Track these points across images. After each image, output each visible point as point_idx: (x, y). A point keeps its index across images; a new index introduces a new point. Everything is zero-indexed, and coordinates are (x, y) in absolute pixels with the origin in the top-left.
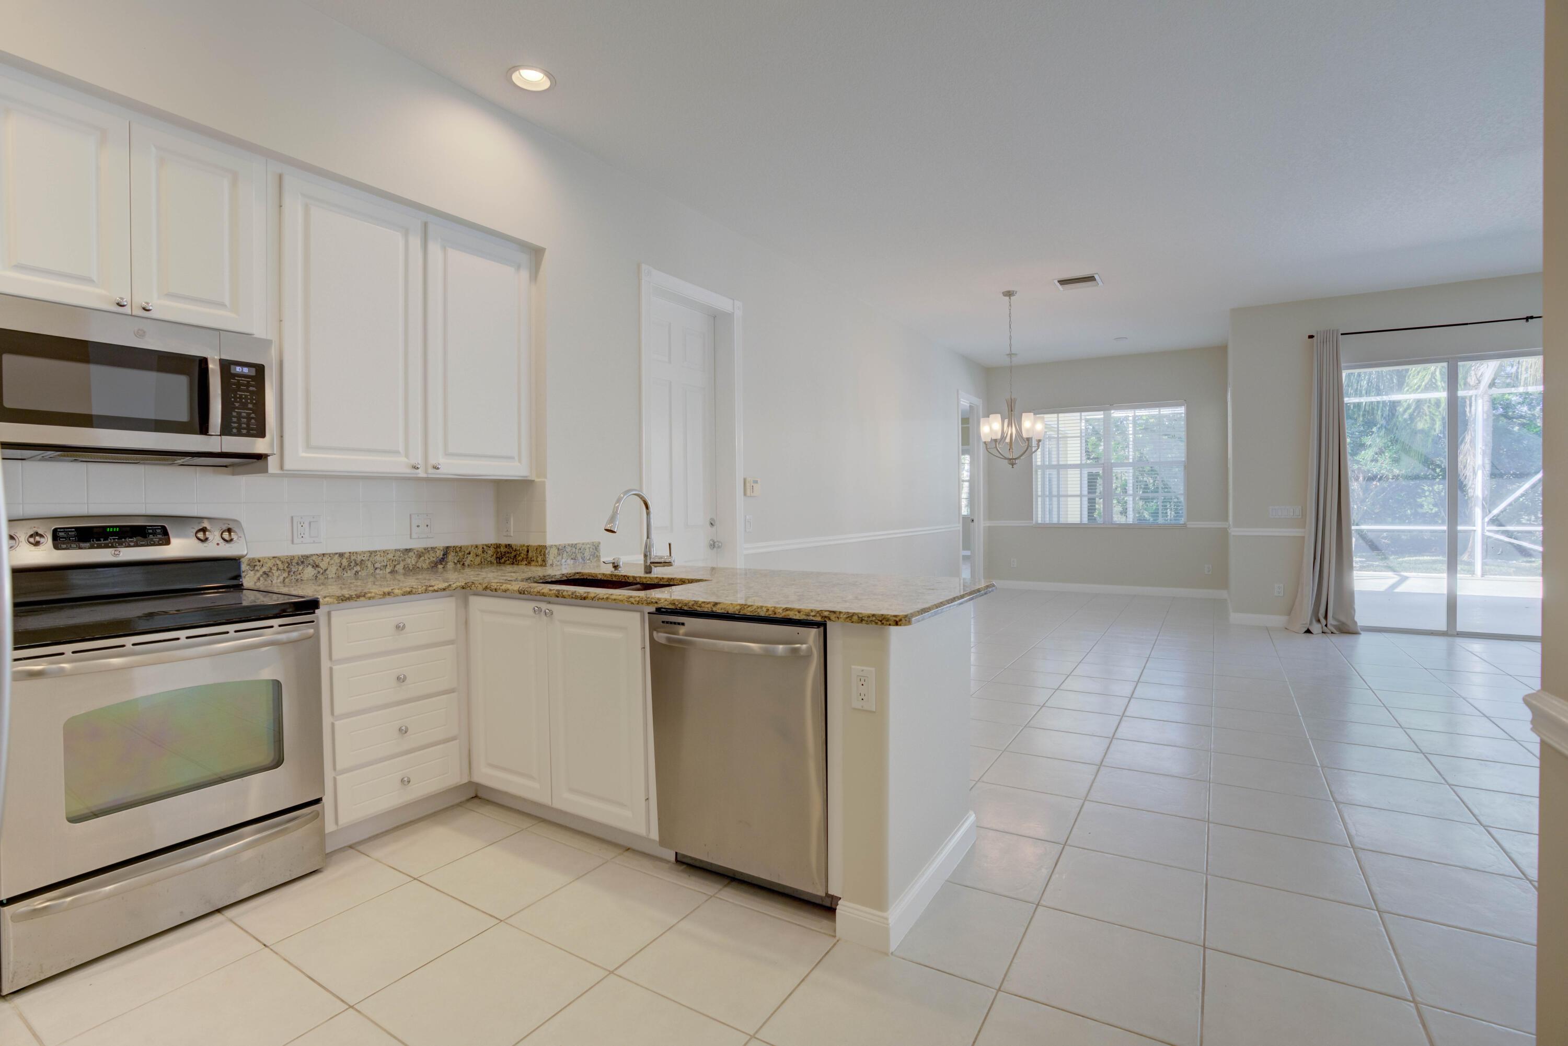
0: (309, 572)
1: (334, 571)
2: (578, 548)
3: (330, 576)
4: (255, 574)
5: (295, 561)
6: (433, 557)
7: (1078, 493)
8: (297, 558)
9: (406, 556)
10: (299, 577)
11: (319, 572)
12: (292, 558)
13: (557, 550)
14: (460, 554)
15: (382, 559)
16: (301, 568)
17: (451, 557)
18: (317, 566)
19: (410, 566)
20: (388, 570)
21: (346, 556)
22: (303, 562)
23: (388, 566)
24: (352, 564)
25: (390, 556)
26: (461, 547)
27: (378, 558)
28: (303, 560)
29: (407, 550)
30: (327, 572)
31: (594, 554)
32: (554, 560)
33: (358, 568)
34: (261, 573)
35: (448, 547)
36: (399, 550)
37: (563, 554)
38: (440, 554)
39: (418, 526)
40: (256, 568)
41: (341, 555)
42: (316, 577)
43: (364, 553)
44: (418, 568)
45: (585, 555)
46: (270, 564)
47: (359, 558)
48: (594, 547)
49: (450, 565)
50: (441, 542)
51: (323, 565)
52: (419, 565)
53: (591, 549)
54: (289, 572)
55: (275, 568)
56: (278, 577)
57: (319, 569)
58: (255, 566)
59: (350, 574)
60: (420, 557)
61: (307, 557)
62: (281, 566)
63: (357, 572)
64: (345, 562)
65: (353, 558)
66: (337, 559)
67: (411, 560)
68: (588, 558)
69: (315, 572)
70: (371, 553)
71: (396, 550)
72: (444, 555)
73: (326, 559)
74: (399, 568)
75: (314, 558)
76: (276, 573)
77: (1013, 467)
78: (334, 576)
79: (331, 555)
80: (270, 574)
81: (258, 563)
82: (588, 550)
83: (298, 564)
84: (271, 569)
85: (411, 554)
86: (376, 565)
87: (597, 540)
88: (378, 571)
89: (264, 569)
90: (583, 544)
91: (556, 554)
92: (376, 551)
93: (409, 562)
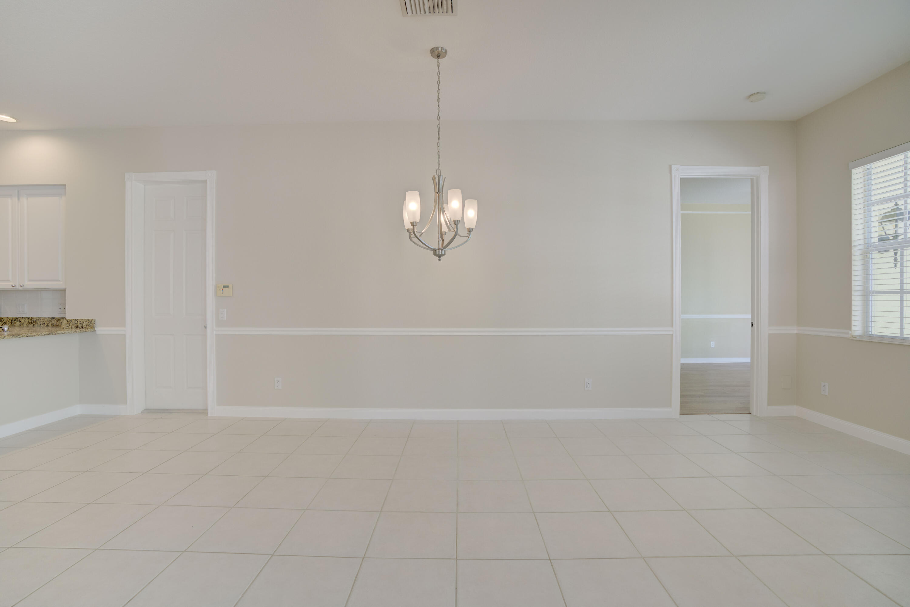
2: (79, 321)
3: (25, 326)
4: (1, 323)
5: (13, 319)
7: (898, 287)
8: (14, 318)
9: (52, 320)
10: (15, 325)
11: (21, 324)
13: (66, 322)
15: (43, 321)
16: (15, 322)
18: (21, 322)
19: (54, 324)
20: (45, 325)
21: (30, 318)
22: (16, 320)
23: (45, 324)
24: (32, 322)
25: (46, 320)
27: (41, 320)
28: (16, 319)
29: (53, 318)
30: (24, 324)
31: (89, 325)
32: (65, 326)
33: (34, 324)
34: (3, 322)
36: (50, 318)
37: (70, 324)
39: (60, 309)
40: (2, 321)
41: (28, 318)
42: (20, 325)
43: (36, 318)
44: (57, 325)
45: (83, 325)
46: (6, 320)
47: (35, 320)
48: (89, 322)
51: (22, 321)
52: (58, 324)
53: (87, 322)
54: (12, 323)
55: (7, 321)
56: (8, 324)
57: (21, 323)
58: (2, 320)
59: (31, 325)
60: (58, 321)
61: (17, 318)
62: (9, 321)
63: (34, 325)
64: (30, 321)
65: (33, 319)
66: (27, 320)
67: (54, 322)
68: (85, 326)
69: (20, 324)
70: (39, 318)
71: (48, 318)
73: (24, 319)
74: (50, 324)
75: (20, 319)
76: (8, 323)
77: (439, 260)
78: (26, 325)
79: (25, 318)
80: (6, 323)
81: (2, 319)
82: (85, 323)
83: (14, 320)
84: (6, 321)
85: (54, 320)
86: (41, 323)
87: (90, 318)
88: (41, 325)
90: (82, 320)
91: (66, 323)
92: (41, 318)
93: (53, 322)
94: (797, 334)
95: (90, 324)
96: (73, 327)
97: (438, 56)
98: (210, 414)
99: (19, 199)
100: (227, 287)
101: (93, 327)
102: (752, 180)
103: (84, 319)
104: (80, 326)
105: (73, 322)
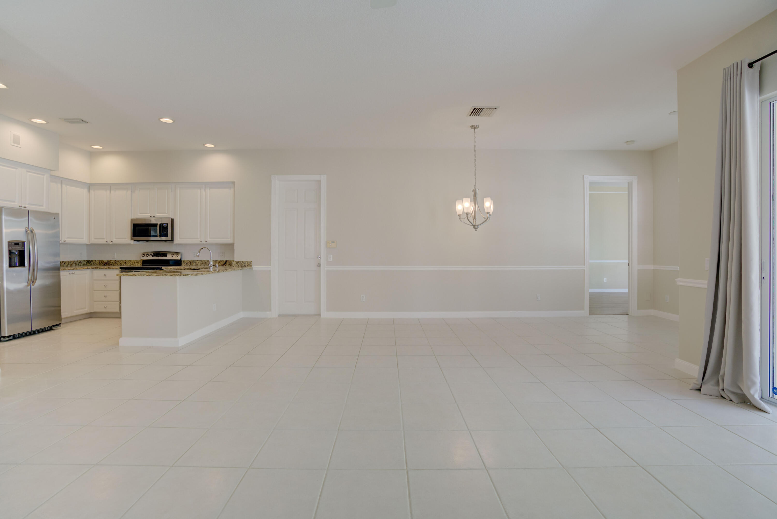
0: (195, 264)
1: (199, 264)
2: (243, 262)
5: (192, 262)
6: (222, 263)
12: (191, 261)
13: (235, 263)
14: (230, 262)
16: (193, 263)
17: (228, 263)
26: (230, 261)
28: (193, 261)
29: (216, 261)
32: (234, 265)
33: (205, 264)
35: (227, 261)
36: (214, 261)
37: (237, 264)
38: (224, 262)
39: (220, 255)
41: (201, 261)
43: (206, 261)
46: (187, 260)
47: (205, 262)
49: (227, 265)
50: (225, 259)
51: (197, 263)
56: (188, 265)
61: (194, 261)
63: (204, 265)
64: (202, 263)
66: (200, 262)
68: (247, 265)
72: (225, 262)
73: (198, 262)
75: (196, 261)
79: (199, 261)
81: (185, 260)
82: (247, 263)
85: (217, 262)
87: (250, 261)
89: (186, 263)
92: (209, 260)
94: (653, 269)
95: (250, 264)
96: (240, 266)
97: (475, 128)
98: (322, 316)
99: (205, 190)
100: (334, 242)
101: (251, 266)
102: (628, 183)
103: (246, 261)
104: (244, 265)
105: (240, 263)
